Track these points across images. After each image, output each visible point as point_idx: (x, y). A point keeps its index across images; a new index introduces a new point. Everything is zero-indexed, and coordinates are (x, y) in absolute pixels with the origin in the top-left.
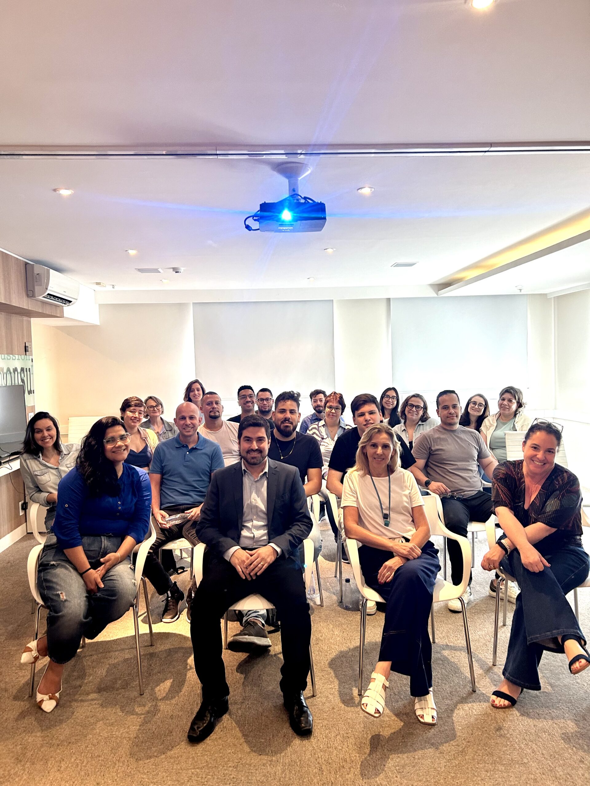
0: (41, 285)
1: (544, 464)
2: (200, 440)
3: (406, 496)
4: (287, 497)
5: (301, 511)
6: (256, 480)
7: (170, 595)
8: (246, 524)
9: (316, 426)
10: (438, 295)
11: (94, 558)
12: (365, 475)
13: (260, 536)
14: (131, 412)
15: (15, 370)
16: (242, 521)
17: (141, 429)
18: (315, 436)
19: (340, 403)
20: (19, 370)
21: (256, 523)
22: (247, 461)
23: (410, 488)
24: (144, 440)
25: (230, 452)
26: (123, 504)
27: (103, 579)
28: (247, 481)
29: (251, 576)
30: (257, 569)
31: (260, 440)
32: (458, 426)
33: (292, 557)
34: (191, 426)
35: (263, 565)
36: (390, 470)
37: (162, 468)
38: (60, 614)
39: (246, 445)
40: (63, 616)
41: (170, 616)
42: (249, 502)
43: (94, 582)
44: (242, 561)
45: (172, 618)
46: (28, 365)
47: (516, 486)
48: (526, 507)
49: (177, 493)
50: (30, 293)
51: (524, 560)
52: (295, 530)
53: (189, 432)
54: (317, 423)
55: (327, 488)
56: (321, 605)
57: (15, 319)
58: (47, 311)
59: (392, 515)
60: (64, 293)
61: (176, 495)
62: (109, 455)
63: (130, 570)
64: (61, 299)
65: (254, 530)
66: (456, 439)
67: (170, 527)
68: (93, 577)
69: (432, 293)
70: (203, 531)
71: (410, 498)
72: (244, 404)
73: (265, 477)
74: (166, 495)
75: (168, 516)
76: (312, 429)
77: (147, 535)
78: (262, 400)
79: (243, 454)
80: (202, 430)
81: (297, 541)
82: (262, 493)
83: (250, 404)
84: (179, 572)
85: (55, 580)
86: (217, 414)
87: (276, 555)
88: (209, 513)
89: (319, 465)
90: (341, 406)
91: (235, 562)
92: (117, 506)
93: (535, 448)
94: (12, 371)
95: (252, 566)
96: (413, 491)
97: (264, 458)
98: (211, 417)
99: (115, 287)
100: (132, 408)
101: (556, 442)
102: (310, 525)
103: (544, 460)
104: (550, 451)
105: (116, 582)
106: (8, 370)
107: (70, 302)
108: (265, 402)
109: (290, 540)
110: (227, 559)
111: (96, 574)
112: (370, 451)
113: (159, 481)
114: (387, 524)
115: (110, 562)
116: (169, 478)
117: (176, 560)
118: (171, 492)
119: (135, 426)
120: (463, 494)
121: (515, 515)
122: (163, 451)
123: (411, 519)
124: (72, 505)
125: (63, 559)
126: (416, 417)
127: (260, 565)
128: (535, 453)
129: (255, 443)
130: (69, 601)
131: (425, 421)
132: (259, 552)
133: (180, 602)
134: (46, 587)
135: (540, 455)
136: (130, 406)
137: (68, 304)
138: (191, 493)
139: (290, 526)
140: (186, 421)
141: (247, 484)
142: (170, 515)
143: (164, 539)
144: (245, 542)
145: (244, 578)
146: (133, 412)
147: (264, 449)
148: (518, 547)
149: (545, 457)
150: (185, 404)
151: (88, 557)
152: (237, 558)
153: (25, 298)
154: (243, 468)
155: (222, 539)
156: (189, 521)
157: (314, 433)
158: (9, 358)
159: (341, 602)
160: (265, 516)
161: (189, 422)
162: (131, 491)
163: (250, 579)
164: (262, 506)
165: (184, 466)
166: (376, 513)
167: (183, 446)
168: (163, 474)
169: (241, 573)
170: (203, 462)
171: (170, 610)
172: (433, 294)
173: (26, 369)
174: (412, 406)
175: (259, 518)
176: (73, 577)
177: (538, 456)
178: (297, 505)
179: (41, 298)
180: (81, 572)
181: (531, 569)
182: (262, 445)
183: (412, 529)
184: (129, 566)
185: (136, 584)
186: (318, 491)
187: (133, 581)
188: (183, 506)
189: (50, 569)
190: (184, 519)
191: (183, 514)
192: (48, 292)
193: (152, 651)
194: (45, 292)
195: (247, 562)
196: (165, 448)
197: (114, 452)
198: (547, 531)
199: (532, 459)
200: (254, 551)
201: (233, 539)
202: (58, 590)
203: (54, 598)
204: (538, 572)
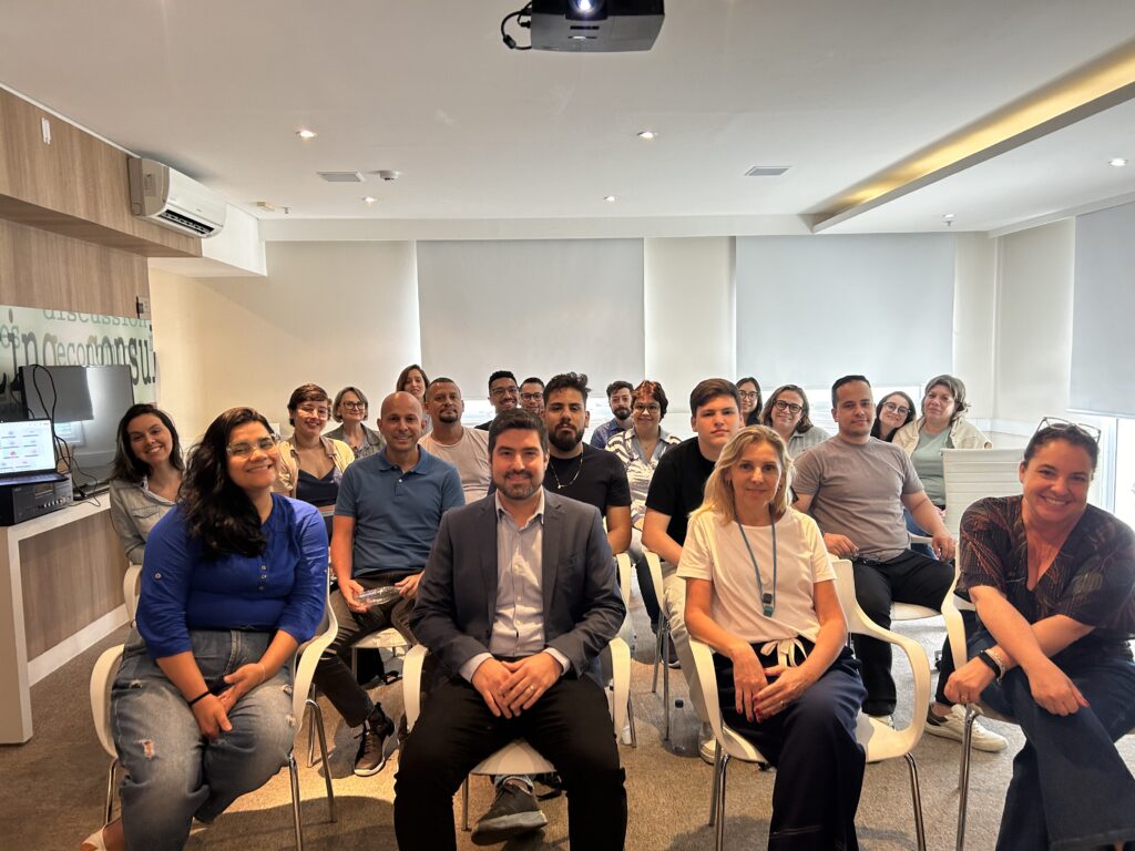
0: (155, 195)
1: (1068, 503)
2: (422, 458)
3: (804, 560)
4: (579, 561)
5: (605, 587)
6: (522, 528)
7: (368, 727)
8: (501, 611)
9: (621, 439)
10: (812, 231)
11: (215, 673)
12: (729, 522)
13: (528, 633)
14: (305, 409)
15: (119, 342)
16: (495, 606)
17: (326, 441)
18: (618, 454)
19: (656, 399)
20: (126, 343)
21: (521, 609)
22: (505, 493)
23: (812, 548)
24: (331, 458)
25: (476, 480)
26: (270, 570)
27: (230, 714)
28: (504, 531)
29: (511, 711)
30: (522, 698)
31: (529, 453)
32: (869, 438)
33: (588, 673)
34: (408, 433)
35: (535, 691)
36: (775, 513)
37: (356, 506)
38: (144, 784)
39: (502, 463)
40: (148, 788)
41: (369, 765)
42: (509, 569)
43: (213, 720)
44: (494, 682)
45: (371, 768)
46: (143, 335)
47: (1009, 547)
48: (1030, 586)
49: (380, 549)
50: (136, 208)
51: (1036, 690)
52: (594, 622)
53: (404, 443)
54: (622, 433)
55: (643, 542)
56: (633, 746)
57: (117, 258)
58: (171, 243)
59: (780, 598)
60: (198, 213)
61: (379, 554)
62: (240, 478)
63: (284, 696)
64: (194, 222)
65: (519, 622)
66: (868, 460)
67: (367, 609)
68: (210, 712)
69: (802, 229)
70: (422, 622)
71: (812, 564)
72: (501, 403)
73: (539, 526)
74: (363, 553)
75: (362, 589)
76: (613, 444)
77: (321, 625)
78: (529, 396)
79: (497, 481)
80: (426, 442)
81: (598, 643)
82: (533, 554)
83: (510, 403)
84: (389, 680)
85: (136, 716)
86: (454, 415)
87: (559, 672)
88: (433, 588)
89: (625, 501)
90: (658, 404)
91: (481, 684)
92: (259, 573)
93: (1048, 471)
94: (112, 343)
95: (514, 692)
96: (817, 552)
97: (536, 487)
98: (442, 420)
99: (289, 211)
100: (306, 403)
101: (1088, 459)
102: (621, 613)
103: (1066, 495)
104: (1077, 479)
105: (254, 718)
106: (106, 340)
107: (211, 229)
108: (533, 400)
109: (585, 643)
110: (467, 676)
111: (217, 705)
112: (738, 476)
113: (350, 528)
114: (768, 613)
115: (246, 681)
116: (370, 524)
117: (384, 660)
118: (372, 548)
119: (313, 434)
120: (878, 554)
121: (1008, 599)
122: (358, 477)
123: (811, 603)
124: (168, 574)
125: (156, 674)
126: (789, 424)
127: (528, 690)
128: (1047, 482)
129: (519, 457)
130: (162, 759)
131: (804, 432)
132: (527, 665)
133: (387, 739)
134: (121, 728)
135: (1058, 485)
136: (304, 400)
137: (208, 233)
138: (407, 551)
139: (585, 616)
140: (400, 424)
141: (506, 537)
142: (367, 588)
143: (358, 630)
144: (500, 645)
145: (499, 714)
146: (310, 410)
147: (536, 471)
148: (1024, 666)
149: (1069, 490)
150: (397, 395)
151: (204, 672)
152: (485, 676)
153: (127, 216)
154: (498, 506)
155: (459, 639)
156: (401, 598)
157: (618, 450)
158: (106, 320)
159: (667, 739)
160: (538, 597)
161: (404, 425)
162: (287, 544)
163: (509, 716)
164: (534, 579)
165: (396, 504)
166: (747, 589)
167: (393, 469)
168: (357, 517)
169: (492, 706)
170: (426, 497)
171: (368, 753)
172: (806, 231)
173: (140, 341)
174: (785, 404)
175: (527, 601)
176: (171, 711)
177: (1053, 488)
178: (597, 577)
179: (155, 217)
180: (191, 700)
181: (1052, 710)
182: (532, 464)
183: (815, 624)
184: (283, 688)
185: (293, 724)
186: (626, 546)
187: (288, 717)
188: (393, 573)
189: (131, 693)
190: (393, 595)
191: (391, 588)
192: (167, 207)
193: (331, 833)
194: (163, 207)
195: (505, 684)
196: (360, 471)
197: (248, 471)
198: (1076, 630)
199: (1040, 494)
200: (517, 664)
201: (478, 638)
202: (141, 737)
203: (135, 752)
204: (1066, 713)
